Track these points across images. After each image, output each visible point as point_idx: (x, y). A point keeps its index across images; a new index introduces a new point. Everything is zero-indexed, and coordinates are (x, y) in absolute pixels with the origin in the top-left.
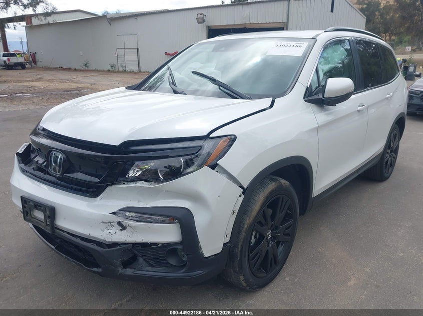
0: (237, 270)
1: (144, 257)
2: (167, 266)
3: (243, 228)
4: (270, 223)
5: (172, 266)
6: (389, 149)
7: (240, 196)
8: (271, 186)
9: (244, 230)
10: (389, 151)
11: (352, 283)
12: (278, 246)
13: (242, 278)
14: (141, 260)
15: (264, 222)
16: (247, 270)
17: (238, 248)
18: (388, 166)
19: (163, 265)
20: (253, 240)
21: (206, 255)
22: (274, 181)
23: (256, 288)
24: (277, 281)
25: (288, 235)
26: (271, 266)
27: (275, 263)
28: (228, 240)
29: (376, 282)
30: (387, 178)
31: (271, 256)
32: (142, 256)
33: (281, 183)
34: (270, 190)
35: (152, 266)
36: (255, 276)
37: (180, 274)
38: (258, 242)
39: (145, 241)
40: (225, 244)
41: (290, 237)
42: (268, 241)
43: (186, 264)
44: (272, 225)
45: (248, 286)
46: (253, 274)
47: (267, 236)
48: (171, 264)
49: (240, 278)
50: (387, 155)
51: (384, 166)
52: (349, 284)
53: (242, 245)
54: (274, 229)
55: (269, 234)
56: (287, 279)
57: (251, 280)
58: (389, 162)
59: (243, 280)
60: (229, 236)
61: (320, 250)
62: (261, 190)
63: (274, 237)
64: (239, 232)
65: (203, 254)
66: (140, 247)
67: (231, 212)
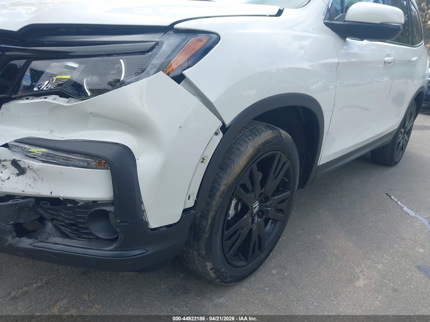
0: (204, 253)
1: (55, 222)
2: (90, 239)
3: (219, 190)
4: (258, 190)
5: (98, 238)
6: (403, 128)
7: (216, 134)
8: (266, 135)
9: (218, 194)
10: (403, 130)
11: (360, 283)
12: (266, 224)
13: (209, 265)
14: (50, 226)
15: (250, 187)
16: (219, 254)
17: (208, 220)
18: (399, 149)
19: (84, 236)
20: (232, 212)
21: (153, 225)
22: (271, 129)
23: (230, 282)
24: (260, 273)
25: (281, 211)
26: (253, 252)
27: (260, 248)
28: (191, 203)
29: (392, 285)
30: (397, 163)
31: (255, 237)
32: (52, 220)
33: (280, 133)
34: (264, 140)
35: (66, 236)
36: (229, 263)
37: (107, 252)
38: (239, 216)
39: (55, 195)
40: (185, 211)
41: (283, 215)
42: (254, 215)
43: (118, 237)
44: (261, 194)
45: (218, 277)
46: (227, 261)
47: (253, 209)
48: (97, 236)
49: (206, 266)
50: (400, 135)
51: (396, 147)
52: (357, 284)
53: (215, 216)
54: (264, 200)
55: (256, 206)
56: (274, 272)
57: (223, 270)
58: (401, 144)
59: (211, 269)
60: (193, 198)
61: (318, 237)
62: (250, 137)
63: (261, 213)
64: (212, 195)
65: (147, 223)
66: (49, 205)
67: (199, 157)
